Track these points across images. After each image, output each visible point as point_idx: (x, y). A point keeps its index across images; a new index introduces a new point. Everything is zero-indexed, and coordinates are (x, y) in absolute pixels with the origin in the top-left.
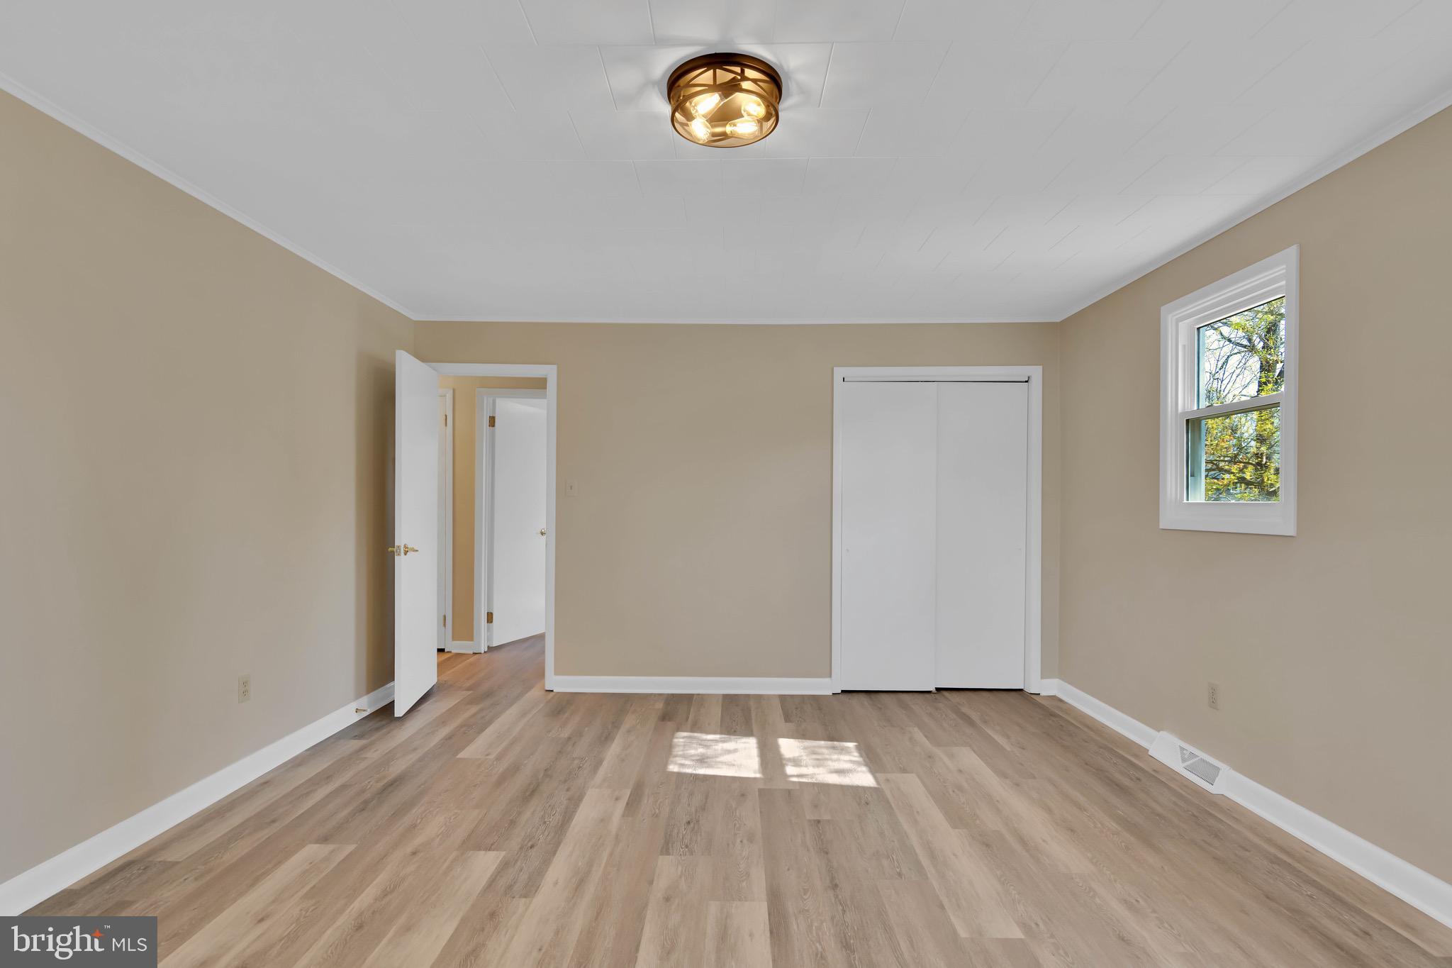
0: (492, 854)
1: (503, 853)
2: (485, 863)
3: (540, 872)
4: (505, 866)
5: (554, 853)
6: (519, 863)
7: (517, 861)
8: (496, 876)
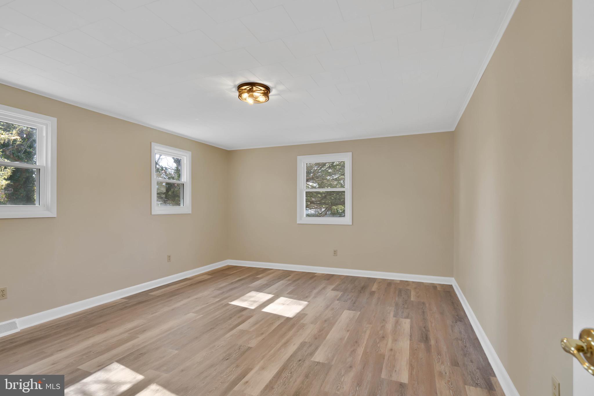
0: (317, 360)
1: (312, 360)
2: (319, 357)
3: (299, 349)
4: (312, 354)
5: (291, 356)
6: (306, 354)
7: (307, 355)
8: (315, 350)
